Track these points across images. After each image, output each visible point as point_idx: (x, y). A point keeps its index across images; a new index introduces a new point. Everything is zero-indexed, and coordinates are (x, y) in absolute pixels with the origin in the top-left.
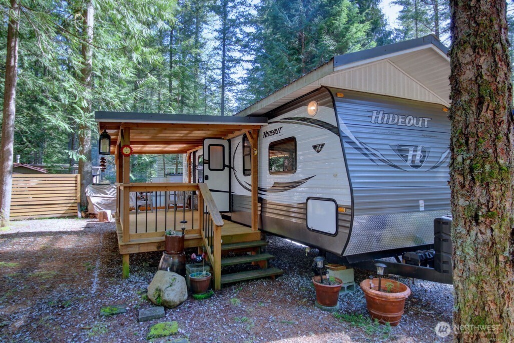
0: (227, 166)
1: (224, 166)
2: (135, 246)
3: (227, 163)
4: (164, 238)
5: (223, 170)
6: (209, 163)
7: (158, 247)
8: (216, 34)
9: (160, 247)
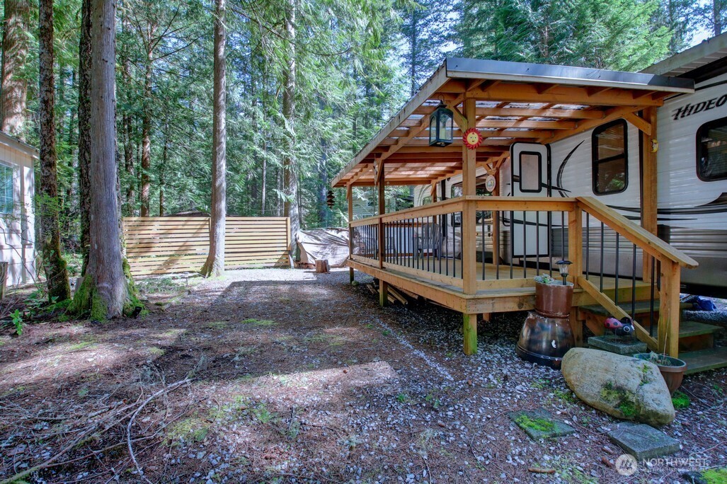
0: (544, 186)
1: (541, 185)
2: (487, 301)
3: (545, 180)
4: (534, 289)
5: (539, 191)
6: (520, 182)
7: (520, 305)
8: (403, 60)
9: (523, 305)
